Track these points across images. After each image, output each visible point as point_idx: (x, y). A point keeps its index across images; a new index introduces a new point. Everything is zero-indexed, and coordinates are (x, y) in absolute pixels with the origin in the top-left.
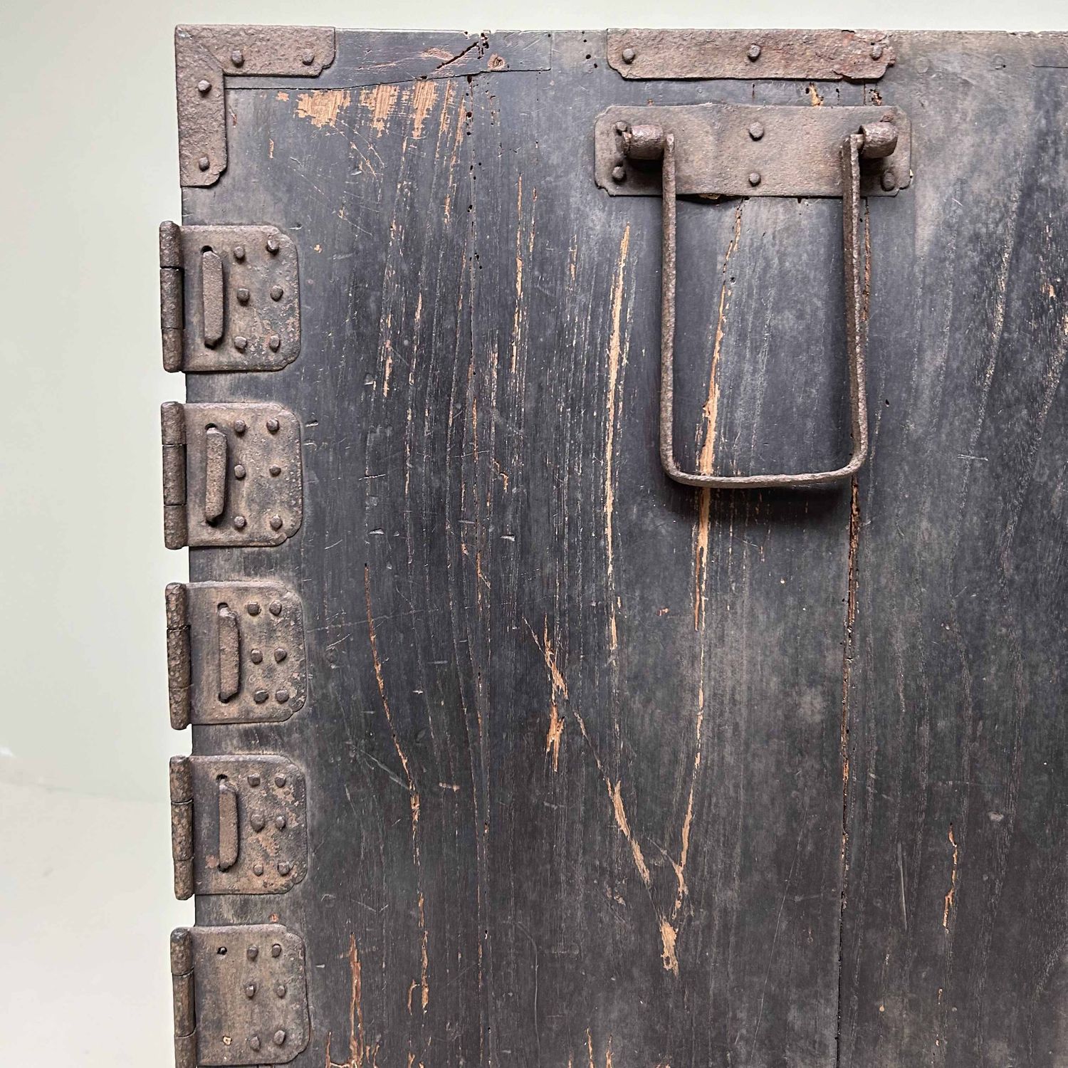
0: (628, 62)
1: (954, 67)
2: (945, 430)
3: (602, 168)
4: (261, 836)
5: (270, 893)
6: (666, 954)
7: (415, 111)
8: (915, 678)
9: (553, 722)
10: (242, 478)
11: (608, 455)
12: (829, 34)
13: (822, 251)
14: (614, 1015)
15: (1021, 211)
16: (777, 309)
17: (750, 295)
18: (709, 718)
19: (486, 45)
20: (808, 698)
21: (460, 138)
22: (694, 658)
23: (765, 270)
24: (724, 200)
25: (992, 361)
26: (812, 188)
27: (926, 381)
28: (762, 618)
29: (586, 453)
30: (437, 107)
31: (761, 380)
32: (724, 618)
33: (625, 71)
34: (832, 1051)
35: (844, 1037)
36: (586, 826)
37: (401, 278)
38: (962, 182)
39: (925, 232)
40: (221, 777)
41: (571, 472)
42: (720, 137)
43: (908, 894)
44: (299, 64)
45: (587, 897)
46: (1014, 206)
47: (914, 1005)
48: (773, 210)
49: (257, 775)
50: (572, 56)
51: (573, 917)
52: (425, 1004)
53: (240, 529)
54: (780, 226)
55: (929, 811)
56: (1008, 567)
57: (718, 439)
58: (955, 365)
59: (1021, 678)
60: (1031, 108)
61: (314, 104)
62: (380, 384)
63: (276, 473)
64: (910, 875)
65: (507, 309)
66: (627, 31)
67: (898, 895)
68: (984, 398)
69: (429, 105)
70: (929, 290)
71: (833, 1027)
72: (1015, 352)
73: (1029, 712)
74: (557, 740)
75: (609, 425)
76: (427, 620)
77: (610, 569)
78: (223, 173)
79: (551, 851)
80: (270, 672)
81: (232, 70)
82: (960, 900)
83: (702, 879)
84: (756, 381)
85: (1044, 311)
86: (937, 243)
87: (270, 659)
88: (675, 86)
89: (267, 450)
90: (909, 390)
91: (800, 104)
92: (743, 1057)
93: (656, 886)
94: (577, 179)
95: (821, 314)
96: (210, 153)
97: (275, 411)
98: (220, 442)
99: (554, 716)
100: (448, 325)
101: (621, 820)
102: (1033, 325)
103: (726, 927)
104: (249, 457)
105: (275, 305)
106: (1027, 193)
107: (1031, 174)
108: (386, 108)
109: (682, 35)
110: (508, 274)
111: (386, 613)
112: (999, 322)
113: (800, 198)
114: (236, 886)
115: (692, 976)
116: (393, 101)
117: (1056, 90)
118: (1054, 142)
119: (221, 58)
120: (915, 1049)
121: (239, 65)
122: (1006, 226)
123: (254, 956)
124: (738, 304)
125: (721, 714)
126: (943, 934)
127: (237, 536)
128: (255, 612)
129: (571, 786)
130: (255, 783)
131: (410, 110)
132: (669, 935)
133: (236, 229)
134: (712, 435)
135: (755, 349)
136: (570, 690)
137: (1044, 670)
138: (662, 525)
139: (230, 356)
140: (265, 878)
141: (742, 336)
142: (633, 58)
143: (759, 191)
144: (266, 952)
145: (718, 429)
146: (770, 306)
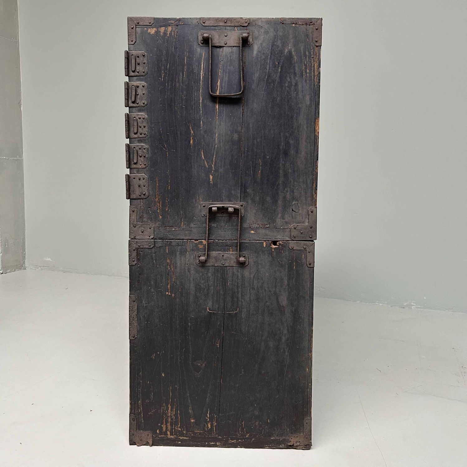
0: (204, 23)
1: (260, 24)
2: (259, 87)
3: (199, 41)
4: (141, 158)
5: (143, 168)
6: (211, 180)
7: (168, 31)
8: (254, 132)
9: (191, 140)
10: (138, 95)
11: (201, 91)
12: (238, 18)
13: (237, 56)
14: (202, 191)
15: (271, 49)
16: (230, 66)
17: (225, 64)
18: (218, 138)
19: (180, 20)
20: (235, 135)
21: (175, 36)
22: (216, 128)
23: (227, 59)
24: (220, 47)
25: (267, 76)
26: (236, 45)
27: (255, 79)
28: (227, 121)
29: (197, 91)
30: (172, 31)
31: (227, 79)
32: (221, 121)
33: (203, 24)
34: (239, 198)
35: (241, 196)
36: (197, 157)
37: (165, 60)
38: (261, 44)
39: (255, 52)
40: (134, 148)
41: (194, 94)
42: (219, 36)
43: (252, 170)
44: (148, 23)
45: (197, 170)
46: (270, 48)
47: (253, 190)
48: (229, 49)
49: (140, 147)
50: (195, 22)
51: (195, 174)
52: (169, 189)
53: (138, 104)
54: (230, 51)
55: (256, 156)
56: (270, 112)
57: (220, 89)
58: (260, 76)
59: (272, 132)
60: (273, 31)
61: (151, 30)
62: (161, 79)
63: (144, 94)
64: (253, 167)
65: (184, 66)
66: (204, 18)
67: (251, 170)
68: (265, 82)
69: (170, 30)
70: (256, 63)
71: (240, 194)
72: (271, 74)
73: (274, 138)
74: (192, 142)
75: (201, 86)
76: (169, 121)
77: (201, 112)
78: (135, 42)
79: (191, 162)
80: (143, 129)
81: (137, 24)
82: (262, 172)
83: (217, 167)
84: (226, 79)
85: (276, 66)
86: (257, 54)
87: (142, 127)
88: (212, 27)
89: (142, 90)
90: (252, 80)
91: (233, 30)
92: (224, 199)
93: (209, 168)
94: (195, 43)
95: (237, 67)
96: (133, 38)
97: (143, 83)
98: (134, 88)
99: (191, 138)
100: (173, 68)
101: (203, 157)
102: (274, 69)
103: (221, 176)
104: (140, 92)
105: (144, 65)
106: (272, 46)
107: (273, 42)
108: (163, 31)
109: (213, 18)
110: (184, 60)
111: (162, 119)
112: (268, 68)
113: (233, 47)
114: (137, 167)
115: (215, 184)
116: (164, 30)
117: (277, 28)
118: (277, 37)
119: (135, 22)
120: (254, 198)
121: (138, 23)
122: (269, 52)
123: (140, 179)
124: (223, 65)
125: (220, 138)
126: (258, 178)
127: (137, 105)
128: (140, 118)
129: (194, 150)
130: (140, 149)
131: (167, 31)
132: (211, 177)
133: (137, 52)
134: (219, 88)
135: (226, 73)
136: (194, 133)
137: (276, 130)
138: (210, 104)
139: (137, 74)
140: (142, 165)
141: (224, 71)
142: (205, 22)
143: (226, 45)
144: (142, 179)
145: (220, 87)
146: (228, 65)
